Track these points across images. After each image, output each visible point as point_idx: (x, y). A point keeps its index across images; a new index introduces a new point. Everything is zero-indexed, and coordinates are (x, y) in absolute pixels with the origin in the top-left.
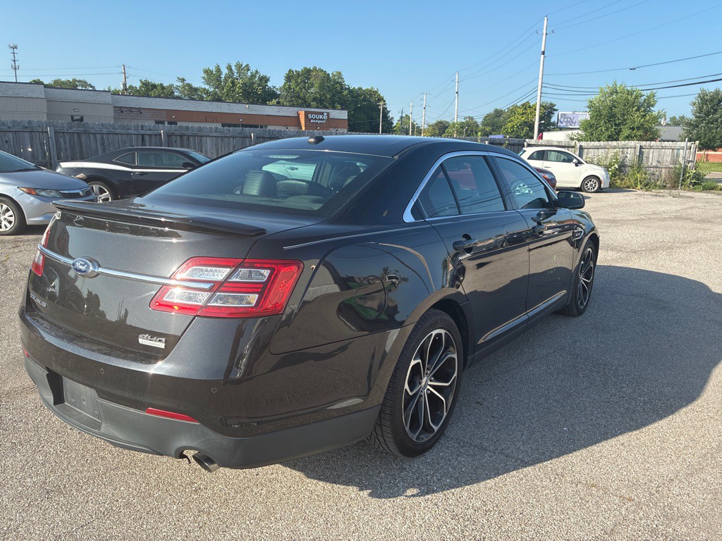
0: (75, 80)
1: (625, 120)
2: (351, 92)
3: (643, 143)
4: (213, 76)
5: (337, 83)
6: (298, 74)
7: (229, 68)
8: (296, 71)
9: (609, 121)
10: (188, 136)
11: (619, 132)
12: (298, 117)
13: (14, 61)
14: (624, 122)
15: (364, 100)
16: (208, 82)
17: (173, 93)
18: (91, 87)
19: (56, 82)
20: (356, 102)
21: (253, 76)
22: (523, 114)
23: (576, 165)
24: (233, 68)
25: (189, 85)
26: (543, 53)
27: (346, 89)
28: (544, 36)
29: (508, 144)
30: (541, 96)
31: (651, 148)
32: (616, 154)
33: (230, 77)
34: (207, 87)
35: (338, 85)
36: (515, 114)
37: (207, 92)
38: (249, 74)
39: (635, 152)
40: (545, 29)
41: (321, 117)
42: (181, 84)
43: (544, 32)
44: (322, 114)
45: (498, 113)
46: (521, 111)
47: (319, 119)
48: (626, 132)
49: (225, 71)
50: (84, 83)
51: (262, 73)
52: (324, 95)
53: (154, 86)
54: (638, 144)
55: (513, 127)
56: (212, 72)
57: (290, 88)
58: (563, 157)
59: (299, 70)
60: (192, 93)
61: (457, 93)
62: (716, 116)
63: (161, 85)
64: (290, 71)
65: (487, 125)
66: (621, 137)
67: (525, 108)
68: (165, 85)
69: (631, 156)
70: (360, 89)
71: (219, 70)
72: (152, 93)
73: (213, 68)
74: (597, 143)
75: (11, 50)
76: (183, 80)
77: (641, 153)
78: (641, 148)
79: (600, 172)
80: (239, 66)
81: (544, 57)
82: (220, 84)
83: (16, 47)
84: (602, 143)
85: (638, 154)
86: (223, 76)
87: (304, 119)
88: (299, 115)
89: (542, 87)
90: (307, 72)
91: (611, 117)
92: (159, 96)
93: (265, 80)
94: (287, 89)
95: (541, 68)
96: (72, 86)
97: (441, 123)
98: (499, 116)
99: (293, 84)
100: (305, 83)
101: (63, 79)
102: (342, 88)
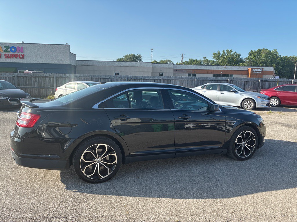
0: (167, 60)
2: (281, 58)
4: (216, 56)
5: (274, 55)
6: (255, 52)
7: (224, 51)
8: (254, 51)
10: (171, 80)
12: (248, 71)
13: (152, 54)
15: (289, 61)
16: (214, 58)
17: (201, 63)
18: (172, 62)
19: (161, 61)
20: (284, 63)
21: (233, 54)
24: (225, 52)
25: (207, 60)
27: (279, 57)
33: (224, 55)
34: (214, 60)
35: (274, 56)
37: (213, 62)
38: (231, 54)
41: (259, 70)
42: (204, 59)
44: (260, 69)
47: (258, 71)
49: (221, 53)
50: (170, 61)
51: (238, 53)
52: (267, 60)
53: (194, 61)
56: (216, 54)
57: (251, 58)
59: (256, 50)
60: (208, 62)
63: (197, 60)
64: (251, 51)
68: (198, 60)
70: (286, 56)
71: (219, 53)
72: (192, 63)
73: (217, 53)
75: (151, 51)
76: (205, 58)
80: (228, 51)
82: (219, 58)
83: (153, 50)
86: (221, 55)
87: (250, 72)
88: (248, 70)
90: (260, 51)
92: (194, 65)
93: (239, 55)
94: (249, 59)
96: (166, 62)
99: (252, 56)
100: (258, 55)
101: (163, 60)
102: (277, 57)
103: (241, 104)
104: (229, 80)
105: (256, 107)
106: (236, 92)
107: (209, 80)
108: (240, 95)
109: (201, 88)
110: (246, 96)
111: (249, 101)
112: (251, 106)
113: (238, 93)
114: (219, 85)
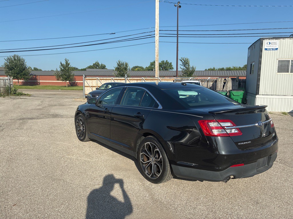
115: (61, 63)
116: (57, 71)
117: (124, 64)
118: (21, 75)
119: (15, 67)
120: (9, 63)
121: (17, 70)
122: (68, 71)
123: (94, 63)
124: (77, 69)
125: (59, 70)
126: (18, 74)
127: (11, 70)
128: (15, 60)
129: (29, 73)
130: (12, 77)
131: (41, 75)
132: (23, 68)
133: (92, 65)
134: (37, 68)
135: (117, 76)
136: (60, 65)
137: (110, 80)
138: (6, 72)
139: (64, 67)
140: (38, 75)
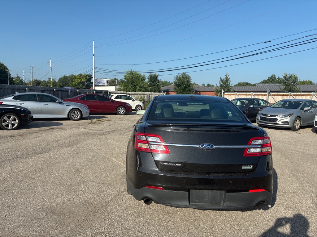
1: (137, 84)
3: (150, 93)
9: (132, 84)
11: (136, 88)
14: (137, 85)
22: (79, 78)
23: (133, 101)
26: (94, 55)
28: (94, 48)
29: (104, 93)
30: (94, 72)
31: (152, 95)
32: (141, 97)
36: (76, 78)
39: (147, 96)
40: (93, 46)
43: (94, 47)
45: (65, 78)
46: (78, 77)
48: (138, 88)
54: (148, 93)
55: (75, 84)
58: (126, 98)
61: (51, 68)
62: (156, 83)
65: (61, 82)
66: (137, 90)
67: (80, 76)
69: (146, 97)
74: (134, 93)
77: (149, 96)
78: (149, 94)
79: (141, 103)
81: (94, 57)
84: (136, 93)
85: (148, 97)
89: (94, 69)
91: (133, 83)
95: (94, 61)
97: (36, 80)
98: (67, 79)
103: (68, 115)
104: (28, 89)
105: (83, 117)
106: (60, 103)
107: (5, 88)
108: (66, 105)
109: (13, 98)
110: (71, 107)
111: (75, 112)
112: (78, 116)
113: (64, 104)
114: (37, 94)
115: (221, 79)
116: (217, 87)
117: (292, 76)
118: (186, 91)
119: (182, 83)
120: (178, 80)
121: (183, 87)
122: (227, 87)
123: (270, 77)
124: (250, 84)
125: (219, 85)
126: (184, 90)
127: (179, 86)
128: (183, 77)
129: (193, 90)
130: (166, 93)
131: (204, 91)
132: (188, 85)
133: (266, 79)
134: (210, 85)
135: (282, 91)
136: (220, 80)
137: (250, 95)
138: (175, 89)
139: (223, 83)
140: (201, 91)
